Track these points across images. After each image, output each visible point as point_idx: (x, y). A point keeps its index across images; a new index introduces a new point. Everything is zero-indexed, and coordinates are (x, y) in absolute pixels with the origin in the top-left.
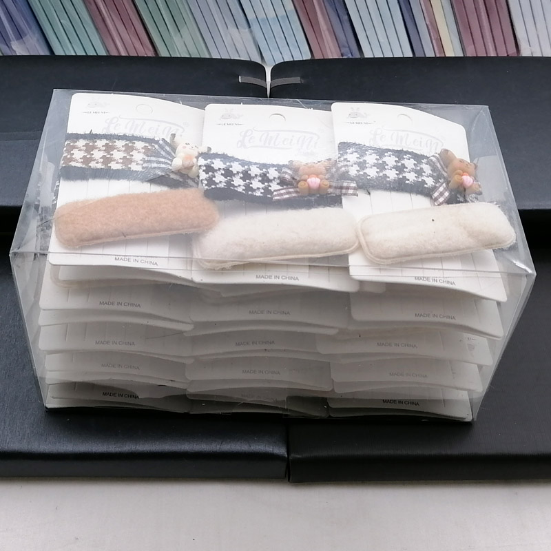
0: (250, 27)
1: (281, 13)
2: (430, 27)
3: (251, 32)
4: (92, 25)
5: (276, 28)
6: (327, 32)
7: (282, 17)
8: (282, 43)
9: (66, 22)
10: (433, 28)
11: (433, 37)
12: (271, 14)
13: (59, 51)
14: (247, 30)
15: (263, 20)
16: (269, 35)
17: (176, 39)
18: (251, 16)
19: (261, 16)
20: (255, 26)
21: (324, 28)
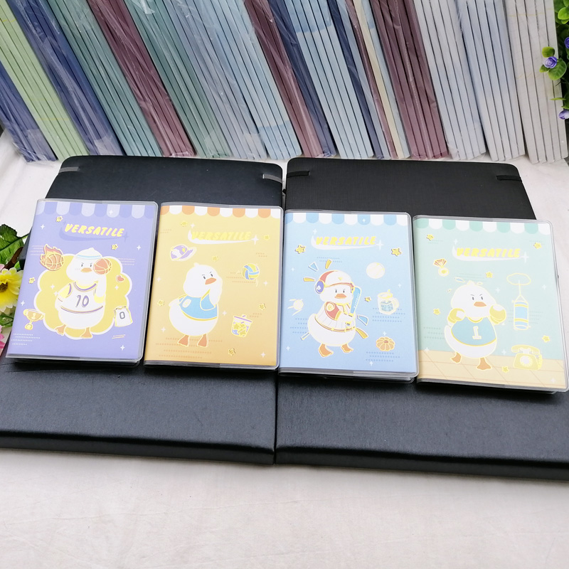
0: (258, 132)
1: (280, 123)
2: (385, 134)
3: (260, 136)
4: (149, 130)
6: (312, 137)
7: (281, 126)
8: (281, 144)
9: (131, 127)
10: (388, 134)
11: (387, 140)
12: (273, 124)
13: (129, 153)
14: (256, 134)
15: (267, 127)
16: (272, 138)
17: (207, 142)
18: (260, 124)
19: (266, 125)
20: (262, 132)
21: (311, 133)
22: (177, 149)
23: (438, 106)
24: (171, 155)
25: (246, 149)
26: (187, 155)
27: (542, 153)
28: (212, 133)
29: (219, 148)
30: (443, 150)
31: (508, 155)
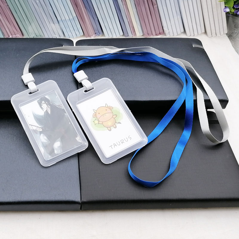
0: (59, 23)
1: (71, 17)
2: (129, 23)
3: (59, 25)
5: (69, 23)
6: (89, 25)
7: (71, 19)
8: (72, 29)
10: (131, 23)
11: (130, 26)
12: (67, 18)
14: (58, 24)
15: (64, 20)
16: (66, 26)
17: (30, 29)
18: (59, 19)
19: (63, 19)
20: (61, 23)
21: (88, 23)
22: (13, 33)
23: (158, 7)
24: (9, 36)
25: (52, 33)
26: (18, 36)
27: (214, 32)
28: (33, 24)
29: (37, 32)
30: (161, 31)
31: (196, 33)
